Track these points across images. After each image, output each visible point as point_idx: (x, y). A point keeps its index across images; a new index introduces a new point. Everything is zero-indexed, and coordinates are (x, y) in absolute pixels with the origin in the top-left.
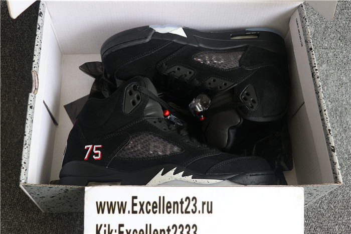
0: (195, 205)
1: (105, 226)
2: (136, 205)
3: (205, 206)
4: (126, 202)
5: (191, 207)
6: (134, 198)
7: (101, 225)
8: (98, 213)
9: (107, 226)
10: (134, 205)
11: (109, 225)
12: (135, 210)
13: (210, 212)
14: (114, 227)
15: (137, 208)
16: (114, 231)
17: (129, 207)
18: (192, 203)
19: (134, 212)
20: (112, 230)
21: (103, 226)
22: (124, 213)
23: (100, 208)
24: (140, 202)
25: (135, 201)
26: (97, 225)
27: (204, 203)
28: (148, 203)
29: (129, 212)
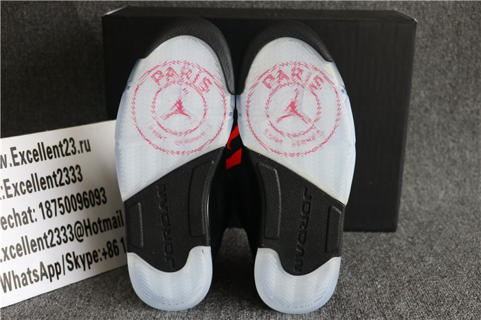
0: (73, 146)
2: (16, 156)
3: (83, 145)
4: (5, 156)
5: (71, 148)
6: (13, 149)
10: (14, 156)
12: (16, 162)
13: (89, 150)
15: (18, 159)
17: (10, 160)
18: (70, 144)
19: (17, 164)
22: (6, 167)
24: (20, 153)
25: (15, 152)
27: (81, 143)
28: (28, 152)
29: (11, 165)
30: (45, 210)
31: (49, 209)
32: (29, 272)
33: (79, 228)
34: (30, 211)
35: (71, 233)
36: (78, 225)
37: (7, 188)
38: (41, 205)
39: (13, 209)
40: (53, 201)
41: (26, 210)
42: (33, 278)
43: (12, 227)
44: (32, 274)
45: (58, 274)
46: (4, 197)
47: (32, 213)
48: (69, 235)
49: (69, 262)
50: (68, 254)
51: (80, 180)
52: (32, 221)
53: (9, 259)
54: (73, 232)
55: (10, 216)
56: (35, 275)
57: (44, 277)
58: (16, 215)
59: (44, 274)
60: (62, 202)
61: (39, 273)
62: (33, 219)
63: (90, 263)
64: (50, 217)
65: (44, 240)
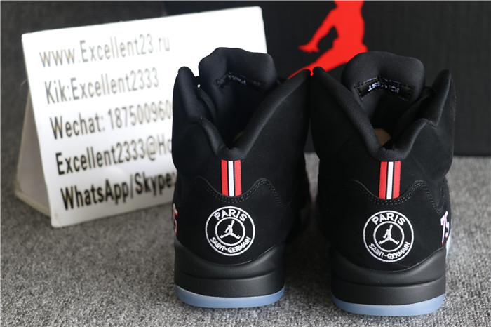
0: (150, 43)
1: (55, 82)
2: (85, 51)
3: (162, 42)
4: (74, 50)
5: (147, 46)
6: (82, 42)
7: (50, 82)
8: (44, 65)
9: (57, 82)
10: (83, 51)
11: (59, 81)
12: (85, 58)
13: (168, 50)
14: (66, 83)
15: (88, 55)
16: (66, 88)
17: (78, 56)
19: (86, 60)
20: (64, 87)
21: (52, 83)
22: (73, 62)
23: (45, 60)
24: (90, 47)
25: (84, 46)
26: (45, 83)
27: (160, 40)
28: (99, 47)
29: (79, 61)
30: (114, 118)
31: (118, 118)
32: (93, 190)
33: (151, 144)
34: (97, 118)
35: (142, 148)
36: (151, 140)
37: (74, 89)
38: (110, 113)
39: (80, 115)
40: (124, 108)
41: (94, 117)
42: (97, 197)
43: (77, 134)
44: (96, 193)
45: (125, 195)
46: (70, 99)
47: (100, 121)
48: (140, 152)
49: (138, 183)
50: (137, 175)
51: (156, 86)
52: (99, 130)
53: (72, 171)
54: (145, 148)
55: (75, 122)
56: (100, 194)
57: (109, 198)
58: (82, 121)
59: (109, 194)
60: (134, 110)
61: (103, 192)
62: (101, 127)
63: (161, 188)
64: (119, 127)
65: (111, 154)
